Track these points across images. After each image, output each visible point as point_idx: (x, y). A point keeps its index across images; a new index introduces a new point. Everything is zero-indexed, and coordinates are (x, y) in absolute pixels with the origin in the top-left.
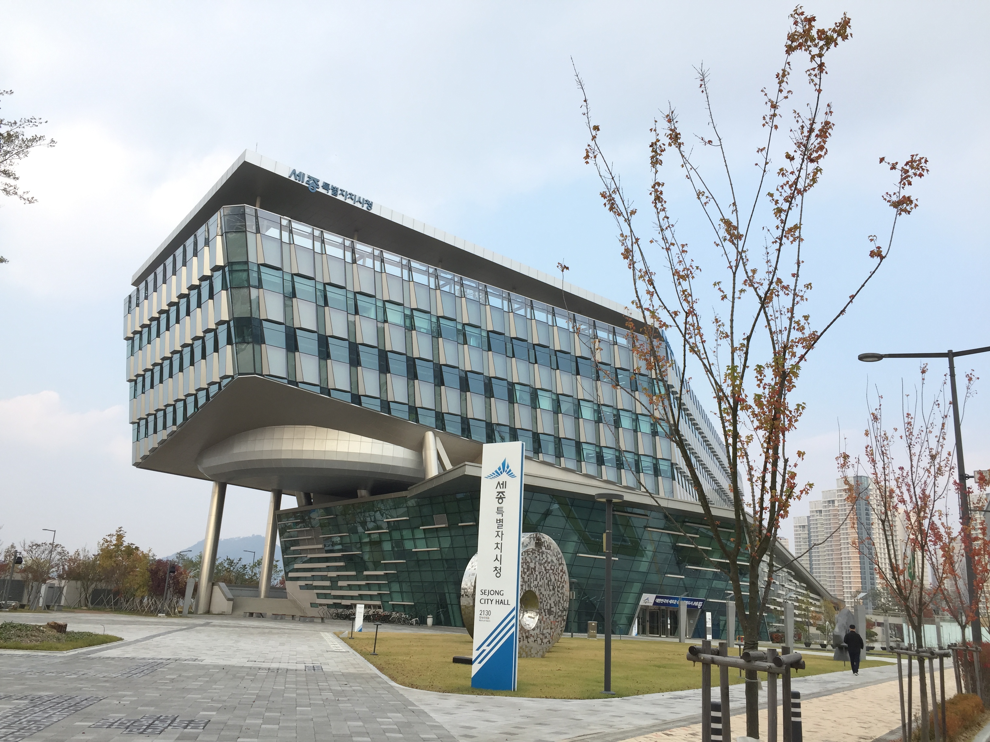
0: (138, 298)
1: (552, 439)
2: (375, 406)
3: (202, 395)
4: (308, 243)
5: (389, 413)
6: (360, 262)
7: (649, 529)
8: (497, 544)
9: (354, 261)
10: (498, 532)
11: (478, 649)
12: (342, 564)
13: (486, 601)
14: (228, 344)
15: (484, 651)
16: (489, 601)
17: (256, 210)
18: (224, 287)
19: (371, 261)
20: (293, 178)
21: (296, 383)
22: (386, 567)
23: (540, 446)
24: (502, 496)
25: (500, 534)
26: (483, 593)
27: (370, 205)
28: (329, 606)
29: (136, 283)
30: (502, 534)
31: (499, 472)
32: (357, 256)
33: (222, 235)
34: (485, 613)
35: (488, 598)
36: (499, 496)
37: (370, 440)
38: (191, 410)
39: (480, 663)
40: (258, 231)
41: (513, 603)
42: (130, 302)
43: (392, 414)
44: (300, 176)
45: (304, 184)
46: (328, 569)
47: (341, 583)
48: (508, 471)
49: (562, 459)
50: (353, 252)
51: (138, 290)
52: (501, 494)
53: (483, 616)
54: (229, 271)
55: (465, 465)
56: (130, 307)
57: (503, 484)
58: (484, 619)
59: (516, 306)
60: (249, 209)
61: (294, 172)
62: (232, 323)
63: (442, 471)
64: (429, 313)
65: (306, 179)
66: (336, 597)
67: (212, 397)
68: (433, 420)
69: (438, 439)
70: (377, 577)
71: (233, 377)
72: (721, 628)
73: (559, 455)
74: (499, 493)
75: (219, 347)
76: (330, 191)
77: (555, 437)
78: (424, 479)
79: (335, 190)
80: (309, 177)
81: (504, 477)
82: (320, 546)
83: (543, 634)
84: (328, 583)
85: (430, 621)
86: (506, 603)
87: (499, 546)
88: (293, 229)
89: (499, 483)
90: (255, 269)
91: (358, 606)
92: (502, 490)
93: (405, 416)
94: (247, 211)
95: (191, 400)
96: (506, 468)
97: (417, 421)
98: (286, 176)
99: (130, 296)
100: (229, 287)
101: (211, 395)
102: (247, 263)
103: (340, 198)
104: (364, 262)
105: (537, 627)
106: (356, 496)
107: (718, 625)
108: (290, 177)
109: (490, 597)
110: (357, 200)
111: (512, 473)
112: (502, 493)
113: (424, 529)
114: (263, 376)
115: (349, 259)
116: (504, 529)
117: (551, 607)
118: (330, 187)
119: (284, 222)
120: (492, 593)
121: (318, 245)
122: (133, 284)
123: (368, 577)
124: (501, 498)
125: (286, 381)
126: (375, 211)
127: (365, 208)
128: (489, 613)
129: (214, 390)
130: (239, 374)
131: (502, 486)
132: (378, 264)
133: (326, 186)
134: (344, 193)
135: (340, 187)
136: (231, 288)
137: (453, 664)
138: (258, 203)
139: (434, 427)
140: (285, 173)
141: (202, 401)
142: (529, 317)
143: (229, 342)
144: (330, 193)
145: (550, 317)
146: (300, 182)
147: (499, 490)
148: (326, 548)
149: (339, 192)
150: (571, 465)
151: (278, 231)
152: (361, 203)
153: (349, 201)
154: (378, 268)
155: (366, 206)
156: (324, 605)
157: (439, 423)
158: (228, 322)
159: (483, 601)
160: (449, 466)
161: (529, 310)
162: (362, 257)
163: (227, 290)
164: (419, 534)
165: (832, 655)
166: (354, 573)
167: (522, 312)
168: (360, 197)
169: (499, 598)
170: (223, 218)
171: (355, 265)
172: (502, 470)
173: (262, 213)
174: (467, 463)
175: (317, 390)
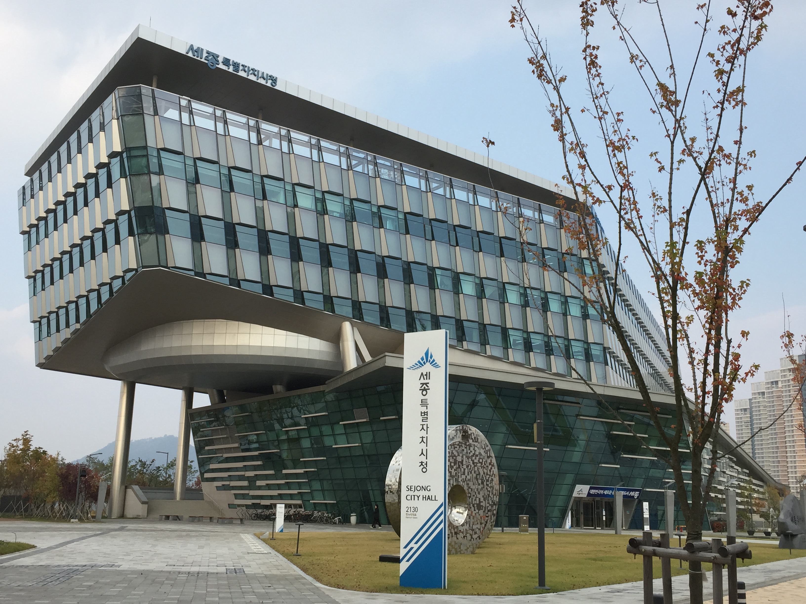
0: (32, 190)
1: (476, 325)
2: (288, 297)
3: (105, 291)
4: (209, 124)
5: (303, 303)
6: (266, 143)
7: (581, 417)
8: (423, 437)
9: (260, 142)
10: (423, 425)
11: (405, 547)
12: (259, 463)
13: (413, 497)
14: (130, 235)
15: (412, 548)
16: (416, 497)
17: (153, 90)
18: (123, 175)
19: (278, 141)
20: (190, 55)
21: (203, 275)
22: (306, 464)
23: (463, 334)
24: (426, 388)
25: (425, 427)
26: (409, 489)
27: (274, 80)
28: (247, 506)
29: (29, 173)
30: (427, 428)
31: (422, 362)
32: (263, 136)
33: (118, 119)
34: (412, 509)
35: (414, 494)
36: (423, 388)
37: (284, 332)
38: (94, 307)
39: (408, 561)
40: (156, 113)
41: (441, 499)
42: (24, 194)
43: (306, 304)
44: (199, 51)
45: (203, 60)
46: (245, 468)
47: (259, 483)
48: (431, 361)
49: (488, 347)
50: (259, 133)
51: (32, 180)
52: (425, 386)
53: (409, 513)
54: (127, 157)
55: (386, 356)
56: (24, 199)
57: (426, 375)
58: (410, 516)
59: (434, 185)
60: (145, 89)
61: (191, 48)
62: (133, 213)
63: (361, 363)
64: (342, 195)
65: (205, 55)
66: (254, 497)
67: (116, 292)
68: (350, 309)
69: (356, 330)
70: (297, 476)
71: (136, 270)
72: (659, 519)
73: (484, 342)
74: (423, 384)
75: (121, 239)
76: (231, 67)
77: (479, 324)
78: (342, 372)
79: (236, 66)
80: (208, 52)
81: (427, 368)
82: (236, 445)
83: (473, 530)
84: (245, 483)
85: (353, 519)
86: (433, 499)
87: (425, 440)
88: (193, 110)
89: (422, 374)
90: (155, 154)
91: (278, 506)
92: (426, 381)
93: (320, 306)
94: (143, 91)
95: (93, 296)
96: (429, 358)
97: (333, 311)
98: (184, 52)
99: (24, 188)
100: (128, 174)
101: (115, 290)
102: (145, 147)
103: (242, 74)
104: (271, 142)
105: (466, 522)
106: (271, 392)
107: (656, 515)
108: (187, 53)
109: (417, 493)
110: (260, 76)
111: (436, 363)
112: (426, 384)
113: (344, 424)
114: (168, 268)
115: (254, 140)
116: (429, 422)
117: (480, 502)
118: (231, 63)
119: (184, 103)
120: (419, 488)
121: (220, 127)
122: (27, 174)
123: (287, 476)
124: (425, 390)
125: (192, 273)
126: (279, 87)
127: (269, 84)
128: (416, 509)
129: (117, 284)
130: (144, 267)
131: (425, 377)
132: (285, 144)
133: (226, 62)
134: (246, 69)
135: (241, 61)
136: (129, 175)
137: (380, 563)
138: (154, 83)
139: (351, 316)
140: (182, 50)
141: (105, 297)
142: (448, 196)
143: (131, 233)
144: (231, 70)
145: (471, 195)
146: (199, 59)
147: (422, 381)
148: (243, 447)
149: (241, 68)
150: (498, 352)
151: (177, 113)
152: (264, 79)
153: (252, 78)
154: (285, 149)
155: (270, 82)
156: (243, 506)
157: (357, 313)
158: (128, 212)
159: (409, 498)
160: (368, 358)
161: (448, 189)
162: (268, 137)
163: (126, 177)
164: (339, 430)
165: (777, 543)
166: (272, 472)
167: (440, 191)
168: (263, 73)
169: (426, 493)
170: (118, 100)
171: (261, 147)
172: (425, 360)
173: (159, 92)
174: (387, 354)
175: (226, 281)
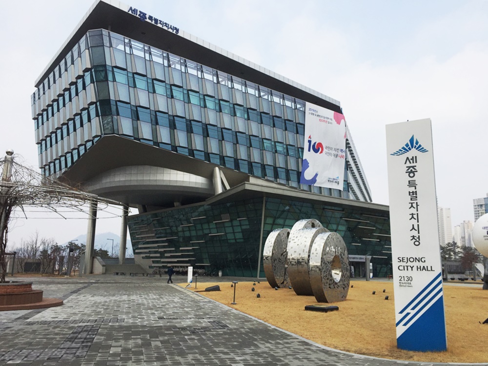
0: (39, 95)
1: (284, 170)
2: (185, 152)
3: (82, 149)
4: (141, 54)
5: (194, 157)
6: (173, 66)
8: (412, 214)
9: (169, 66)
10: (412, 203)
11: (401, 312)
12: (167, 244)
13: (406, 268)
15: (408, 314)
16: (409, 268)
17: (109, 32)
18: (92, 81)
19: (179, 66)
21: (139, 140)
22: (193, 245)
25: (415, 205)
26: (401, 260)
27: (177, 30)
29: (37, 86)
30: (417, 205)
31: (407, 148)
32: (171, 63)
33: (89, 49)
34: (406, 279)
37: (182, 173)
38: (76, 158)
39: (405, 325)
40: (111, 46)
41: (438, 269)
42: (34, 97)
44: (135, 11)
45: (137, 16)
47: (166, 255)
48: (417, 146)
50: (169, 61)
51: (39, 89)
52: (411, 169)
53: (403, 281)
57: (412, 159)
58: (404, 285)
59: (262, 94)
60: (105, 32)
61: (131, 8)
62: (98, 104)
63: (224, 190)
64: (214, 97)
66: (163, 262)
68: (218, 161)
69: (221, 172)
70: (188, 251)
71: (100, 136)
74: (409, 167)
75: (91, 118)
76: (153, 21)
78: (214, 195)
79: (156, 21)
80: (140, 12)
81: (413, 152)
82: (154, 235)
84: (158, 255)
85: (220, 274)
86: (429, 269)
87: (415, 216)
88: (132, 45)
89: (408, 158)
91: (189, 267)
92: (412, 165)
93: (203, 158)
94: (104, 33)
96: (415, 144)
97: (209, 161)
98: (127, 11)
99: (34, 93)
100: (95, 81)
101: (88, 148)
102: (105, 66)
103: (159, 25)
104: (175, 66)
106: (174, 206)
108: (129, 11)
109: (409, 264)
111: (423, 148)
112: (413, 167)
113: (216, 223)
114: (119, 135)
115: (166, 64)
116: (419, 200)
118: (153, 18)
119: (127, 41)
120: (412, 260)
121: (147, 56)
123: (182, 251)
124: (412, 172)
125: (133, 138)
126: (180, 34)
127: (174, 32)
128: (410, 279)
130: (105, 134)
132: (183, 68)
133: (150, 18)
134: (162, 23)
135: (159, 18)
137: (305, 311)
138: (109, 28)
139: (219, 164)
140: (125, 9)
141: (82, 152)
142: (270, 100)
143: (97, 115)
144: (153, 23)
146: (135, 15)
147: (408, 164)
149: (159, 22)
150: (294, 184)
151: (123, 46)
152: (172, 29)
153: (165, 28)
154: (183, 70)
157: (222, 162)
158: (95, 103)
159: (401, 268)
160: (228, 187)
162: (174, 63)
164: (212, 226)
168: (171, 26)
169: (421, 264)
171: (170, 68)
172: (410, 146)
173: (113, 34)
175: (151, 143)
